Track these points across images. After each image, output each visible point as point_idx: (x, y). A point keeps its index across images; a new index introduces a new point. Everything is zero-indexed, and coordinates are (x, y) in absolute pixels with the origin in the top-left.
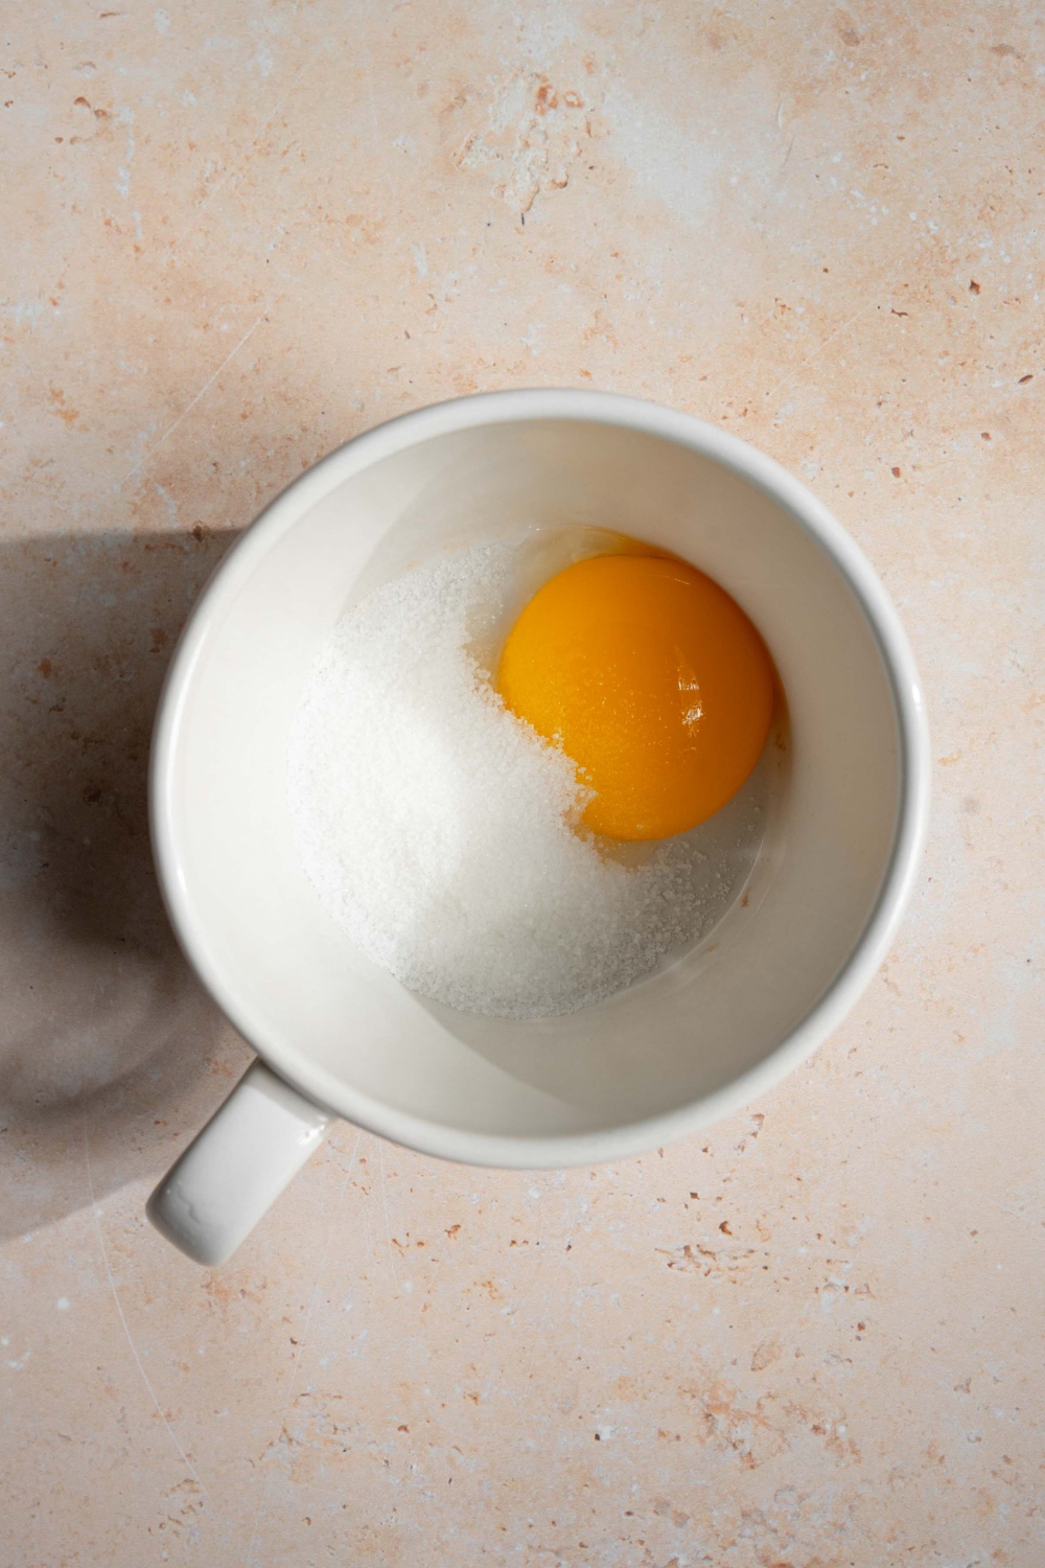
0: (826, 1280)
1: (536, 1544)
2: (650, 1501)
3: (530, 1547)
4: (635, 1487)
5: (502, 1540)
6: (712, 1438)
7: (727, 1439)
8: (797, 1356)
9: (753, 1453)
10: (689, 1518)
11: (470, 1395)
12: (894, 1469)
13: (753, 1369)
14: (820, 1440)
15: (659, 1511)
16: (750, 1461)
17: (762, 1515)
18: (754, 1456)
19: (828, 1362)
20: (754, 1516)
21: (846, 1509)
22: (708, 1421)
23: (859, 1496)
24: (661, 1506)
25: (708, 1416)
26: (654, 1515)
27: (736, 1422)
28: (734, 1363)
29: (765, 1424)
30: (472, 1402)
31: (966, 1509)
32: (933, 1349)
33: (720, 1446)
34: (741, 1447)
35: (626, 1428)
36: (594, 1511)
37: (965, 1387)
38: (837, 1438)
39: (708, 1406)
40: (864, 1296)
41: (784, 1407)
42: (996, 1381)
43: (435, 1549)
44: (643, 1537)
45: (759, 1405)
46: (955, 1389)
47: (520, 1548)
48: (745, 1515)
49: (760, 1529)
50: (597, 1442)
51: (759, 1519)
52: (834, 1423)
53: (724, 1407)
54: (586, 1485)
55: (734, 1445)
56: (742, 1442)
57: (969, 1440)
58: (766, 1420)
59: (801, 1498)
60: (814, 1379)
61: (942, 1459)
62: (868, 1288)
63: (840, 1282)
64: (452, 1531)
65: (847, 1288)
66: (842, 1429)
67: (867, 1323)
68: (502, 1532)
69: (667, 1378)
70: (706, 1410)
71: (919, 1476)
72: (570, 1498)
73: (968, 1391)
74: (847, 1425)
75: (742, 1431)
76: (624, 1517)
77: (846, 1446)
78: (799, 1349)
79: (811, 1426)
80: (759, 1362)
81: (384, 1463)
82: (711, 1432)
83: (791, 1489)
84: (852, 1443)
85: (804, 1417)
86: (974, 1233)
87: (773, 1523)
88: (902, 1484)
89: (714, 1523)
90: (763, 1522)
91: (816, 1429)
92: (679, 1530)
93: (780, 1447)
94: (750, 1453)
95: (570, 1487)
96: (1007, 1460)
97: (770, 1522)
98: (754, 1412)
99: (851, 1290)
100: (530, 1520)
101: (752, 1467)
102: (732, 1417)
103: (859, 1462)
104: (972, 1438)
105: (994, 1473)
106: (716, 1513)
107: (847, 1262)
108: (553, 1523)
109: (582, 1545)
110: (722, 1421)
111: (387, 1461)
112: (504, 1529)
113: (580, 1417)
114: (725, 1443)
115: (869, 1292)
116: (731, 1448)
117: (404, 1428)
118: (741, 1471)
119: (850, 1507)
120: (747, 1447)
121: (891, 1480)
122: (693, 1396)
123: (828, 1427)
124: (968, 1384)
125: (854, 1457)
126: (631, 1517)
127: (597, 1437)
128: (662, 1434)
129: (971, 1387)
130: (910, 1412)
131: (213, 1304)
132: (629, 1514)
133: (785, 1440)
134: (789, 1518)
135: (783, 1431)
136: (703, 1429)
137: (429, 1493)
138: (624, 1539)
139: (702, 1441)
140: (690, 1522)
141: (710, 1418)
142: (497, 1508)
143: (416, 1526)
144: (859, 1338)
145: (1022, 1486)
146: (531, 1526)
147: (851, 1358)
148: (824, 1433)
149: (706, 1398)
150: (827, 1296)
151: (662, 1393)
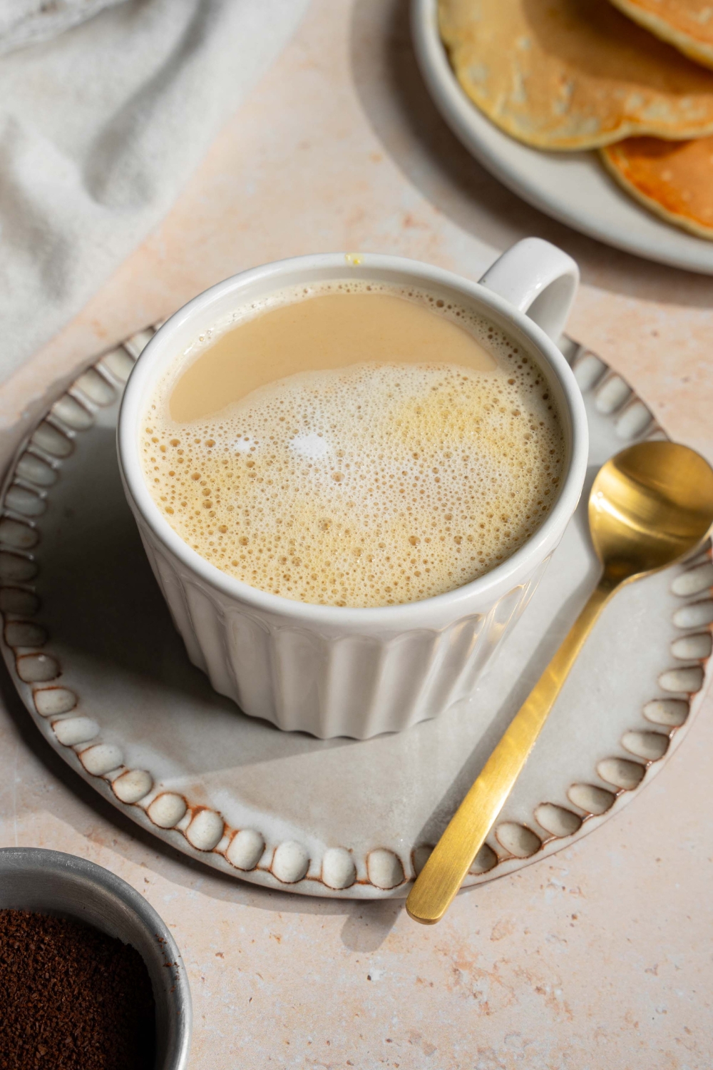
0: (549, 880)
1: (312, 1058)
2: (407, 1032)
3: (307, 1060)
4: (395, 1020)
5: (285, 1052)
6: (458, 987)
7: (469, 990)
8: (525, 933)
9: (489, 1003)
10: (436, 1049)
11: (275, 936)
12: (599, 1028)
13: (492, 939)
14: (542, 999)
15: (413, 1041)
16: (486, 1009)
17: (494, 1053)
18: (490, 1005)
19: (549, 941)
20: (488, 1054)
21: (561, 1055)
22: (455, 974)
23: (572, 1047)
24: (415, 1037)
25: (455, 970)
26: (409, 1044)
27: (477, 978)
28: (478, 933)
29: (499, 981)
30: (276, 941)
31: (656, 1066)
32: (629, 940)
33: (463, 994)
34: (480, 997)
35: (392, 973)
36: (361, 1036)
37: (653, 969)
38: (554, 999)
39: (456, 963)
40: (577, 896)
41: (514, 971)
42: (677, 968)
43: (231, 1053)
44: (398, 1061)
45: (495, 967)
46: (646, 971)
47: (299, 1060)
48: (480, 1051)
49: (492, 1064)
50: (368, 981)
51: (491, 1056)
52: (552, 987)
53: (468, 965)
54: (357, 1015)
55: (475, 995)
56: (481, 993)
57: (657, 1011)
58: (500, 979)
59: (525, 1043)
60: (538, 952)
61: (636, 1025)
62: (579, 889)
63: (559, 883)
64: (247, 1039)
65: (564, 888)
66: (558, 992)
67: (578, 915)
68: (287, 1045)
69: (426, 939)
70: (454, 966)
71: (618, 1036)
72: (344, 1023)
73: (656, 974)
74: (562, 990)
75: (480, 985)
76: (385, 1043)
77: (562, 1005)
78: (527, 928)
79: (535, 988)
80: (497, 935)
81: (201, 979)
82: (457, 983)
83: (518, 1035)
84: (566, 1004)
85: (530, 979)
86: (658, 860)
87: (503, 1061)
88: (605, 1041)
89: (456, 1055)
90: (495, 1059)
91: (538, 989)
92: (427, 1058)
93: (510, 1001)
94: (486, 1003)
95: (344, 1015)
96: (687, 1030)
97: (500, 1059)
98: (491, 970)
99: (568, 889)
100: (310, 1039)
101: (488, 1014)
102: (473, 973)
103: (572, 1019)
104: (660, 1010)
105: (678, 1040)
106: (457, 1048)
107: (564, 870)
108: (328, 1042)
109: (349, 1063)
110: (466, 975)
111: (203, 978)
112: (288, 1043)
113: (357, 961)
114: (468, 993)
115: (580, 892)
116: (472, 997)
117: (220, 954)
118: (479, 1015)
119: (564, 1055)
120: (484, 998)
121: (596, 1037)
122: (445, 954)
123: (548, 989)
124: (655, 969)
125: (568, 1015)
126: (390, 1044)
127: (369, 978)
128: (419, 980)
129: (659, 971)
130: (611, 984)
131: (90, 849)
132: (389, 1041)
133: (514, 996)
134: (515, 1058)
135: (513, 989)
136: (451, 980)
137: (233, 1007)
138: (383, 1062)
139: (450, 989)
140: (437, 1053)
141: (457, 972)
142: (284, 1025)
143: (218, 1032)
144: (572, 925)
145: (700, 1052)
146: (310, 1043)
147: (567, 940)
148: (545, 993)
149: (455, 957)
150: (549, 892)
151: (421, 949)
